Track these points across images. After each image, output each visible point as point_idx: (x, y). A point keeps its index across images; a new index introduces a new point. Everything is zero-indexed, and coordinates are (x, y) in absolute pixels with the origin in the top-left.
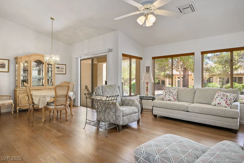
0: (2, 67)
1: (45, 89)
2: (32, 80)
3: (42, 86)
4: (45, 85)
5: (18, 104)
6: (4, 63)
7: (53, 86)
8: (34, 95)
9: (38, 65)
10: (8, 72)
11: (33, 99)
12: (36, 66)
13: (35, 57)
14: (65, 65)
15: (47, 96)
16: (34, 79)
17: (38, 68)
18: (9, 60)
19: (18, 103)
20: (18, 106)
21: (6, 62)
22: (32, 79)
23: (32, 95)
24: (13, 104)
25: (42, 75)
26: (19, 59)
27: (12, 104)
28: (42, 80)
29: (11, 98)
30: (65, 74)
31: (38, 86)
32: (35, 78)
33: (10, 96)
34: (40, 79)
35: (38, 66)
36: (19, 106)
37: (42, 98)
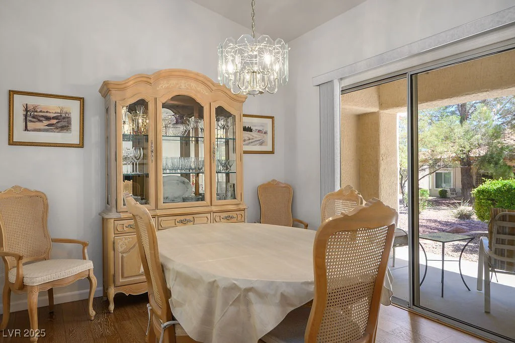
0: (59, 125)
1: (209, 212)
2: (161, 176)
3: (198, 200)
4: (207, 197)
5: (114, 276)
6: (65, 110)
7: (235, 198)
8: (178, 275)
9: (182, 117)
10: (81, 145)
11: (167, 293)
12: (177, 123)
13: (173, 82)
14: (272, 118)
15: (261, 296)
16: (168, 171)
17: (182, 128)
18: (82, 100)
19: (112, 272)
20: (114, 282)
21: (73, 108)
22: (160, 171)
23: (162, 266)
24: (92, 275)
25: (197, 155)
26: (113, 92)
27: (89, 278)
28: (197, 175)
29: (86, 251)
30: (272, 152)
31: (184, 200)
32: (174, 169)
33: (85, 245)
34: (188, 171)
35: (182, 123)
36: (118, 284)
37: (225, 303)
